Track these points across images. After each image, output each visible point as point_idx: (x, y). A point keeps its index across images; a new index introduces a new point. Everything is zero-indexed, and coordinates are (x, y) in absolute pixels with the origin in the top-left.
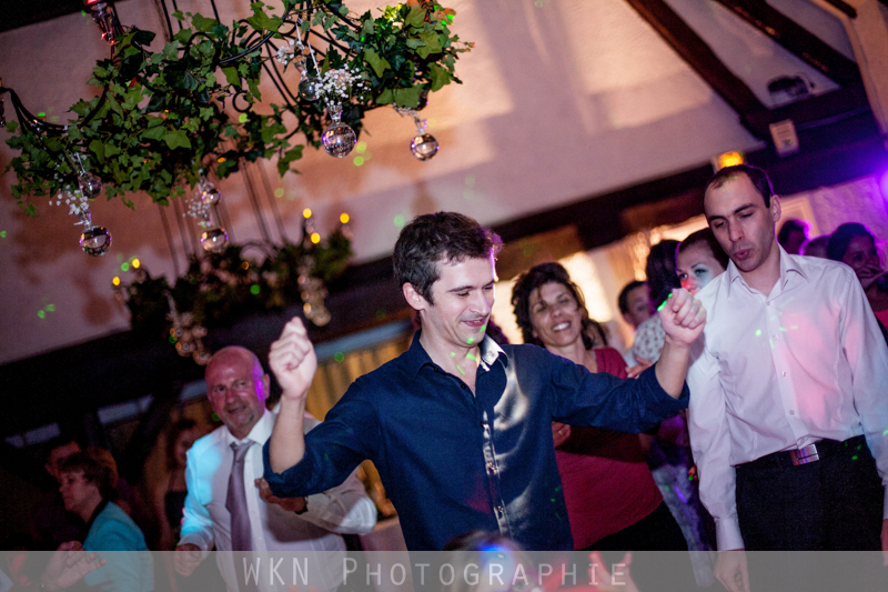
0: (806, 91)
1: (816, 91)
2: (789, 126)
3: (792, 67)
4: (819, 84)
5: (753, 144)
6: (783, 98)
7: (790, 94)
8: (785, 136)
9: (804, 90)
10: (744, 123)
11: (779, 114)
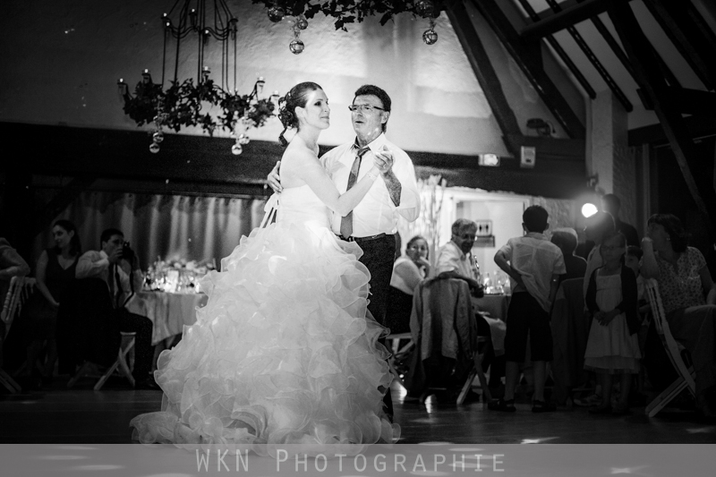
0: (549, 134)
1: (555, 136)
2: (533, 150)
3: (546, 117)
4: (557, 133)
5: (506, 154)
6: (533, 133)
7: (538, 132)
8: (527, 155)
9: (548, 133)
10: (505, 140)
11: (529, 142)
